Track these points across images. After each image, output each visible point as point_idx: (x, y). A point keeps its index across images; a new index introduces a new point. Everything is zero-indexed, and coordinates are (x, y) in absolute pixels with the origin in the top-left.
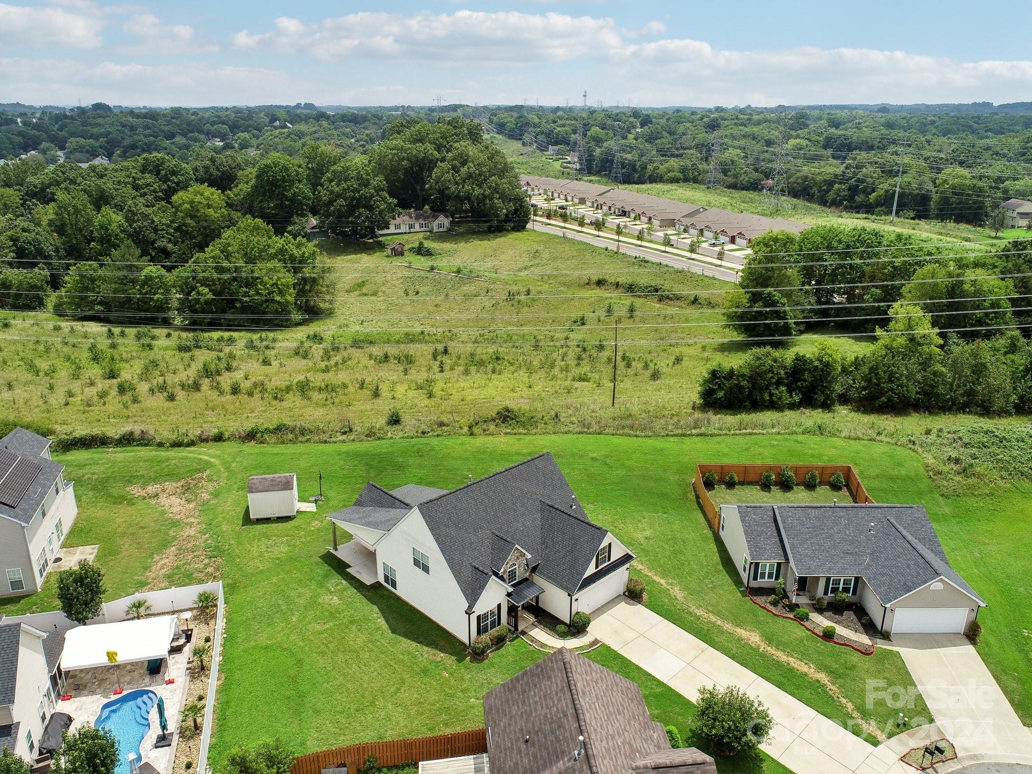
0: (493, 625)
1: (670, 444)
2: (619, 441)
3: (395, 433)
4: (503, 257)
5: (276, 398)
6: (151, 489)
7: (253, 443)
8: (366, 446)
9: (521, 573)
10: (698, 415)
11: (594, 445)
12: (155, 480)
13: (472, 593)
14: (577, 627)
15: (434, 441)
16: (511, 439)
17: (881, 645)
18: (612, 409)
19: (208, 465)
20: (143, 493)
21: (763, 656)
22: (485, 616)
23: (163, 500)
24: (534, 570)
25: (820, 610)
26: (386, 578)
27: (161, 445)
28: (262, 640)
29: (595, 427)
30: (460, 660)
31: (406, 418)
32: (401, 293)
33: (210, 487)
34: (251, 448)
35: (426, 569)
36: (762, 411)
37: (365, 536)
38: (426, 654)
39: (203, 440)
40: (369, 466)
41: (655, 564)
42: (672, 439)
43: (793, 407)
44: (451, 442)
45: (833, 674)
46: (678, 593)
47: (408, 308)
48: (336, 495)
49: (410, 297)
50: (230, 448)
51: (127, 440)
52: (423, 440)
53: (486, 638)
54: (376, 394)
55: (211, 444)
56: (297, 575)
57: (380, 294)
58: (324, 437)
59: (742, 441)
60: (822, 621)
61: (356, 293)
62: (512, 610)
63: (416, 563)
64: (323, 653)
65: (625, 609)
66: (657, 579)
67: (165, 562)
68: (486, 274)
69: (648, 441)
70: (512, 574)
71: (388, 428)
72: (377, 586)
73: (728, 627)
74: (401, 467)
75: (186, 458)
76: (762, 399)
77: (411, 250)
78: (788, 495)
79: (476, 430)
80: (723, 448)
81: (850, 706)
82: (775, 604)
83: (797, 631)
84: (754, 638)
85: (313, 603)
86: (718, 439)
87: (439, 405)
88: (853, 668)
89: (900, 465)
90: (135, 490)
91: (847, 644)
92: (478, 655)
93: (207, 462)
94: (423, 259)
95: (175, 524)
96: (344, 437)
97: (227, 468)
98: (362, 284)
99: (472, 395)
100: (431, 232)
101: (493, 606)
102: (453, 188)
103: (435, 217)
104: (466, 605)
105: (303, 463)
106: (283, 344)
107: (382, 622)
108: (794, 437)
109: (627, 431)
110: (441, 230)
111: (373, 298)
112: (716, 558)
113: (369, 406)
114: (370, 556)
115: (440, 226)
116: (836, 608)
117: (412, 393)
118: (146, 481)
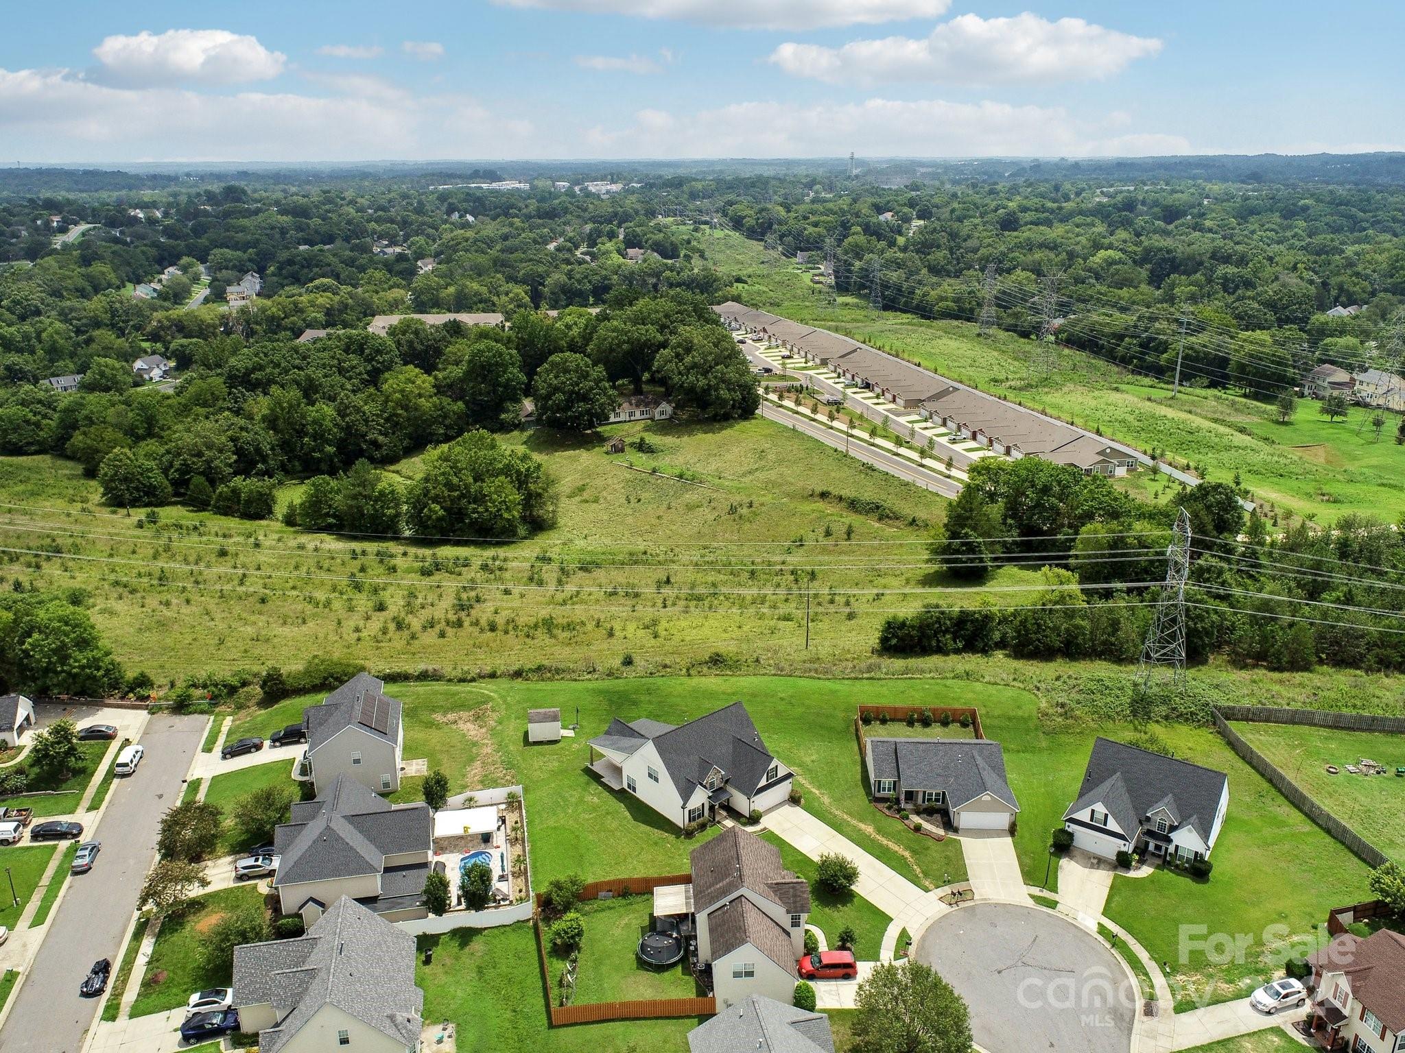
0: (699, 816)
1: (842, 687)
2: (803, 683)
3: (628, 672)
4: (728, 457)
5: (528, 636)
6: (451, 716)
7: (520, 680)
8: (608, 684)
9: (718, 784)
10: (875, 659)
11: (782, 686)
12: (452, 709)
13: (686, 794)
14: (754, 819)
15: (660, 681)
16: (719, 680)
17: (952, 835)
18: (804, 652)
19: (489, 699)
20: (445, 720)
21: (873, 841)
22: (694, 810)
23: (461, 725)
24: (727, 781)
25: (918, 813)
26: (629, 786)
27: (450, 680)
28: (551, 823)
29: (787, 670)
30: (678, 837)
31: (637, 659)
32: (623, 500)
33: (495, 716)
34: (519, 684)
35: (656, 780)
36: (930, 655)
37: (615, 757)
38: (657, 833)
39: (481, 676)
40: (611, 702)
41: (815, 780)
42: (846, 682)
43: (957, 651)
44: (673, 682)
45: (914, 852)
46: (826, 800)
47: (630, 520)
48: (589, 725)
49: (632, 505)
50: (504, 684)
51: (423, 676)
52: (651, 680)
53: (694, 824)
54: (611, 634)
55: (487, 680)
56: (566, 782)
57: (602, 500)
58: (574, 676)
59: (901, 685)
60: (916, 819)
61: (578, 499)
62: (712, 808)
63: (650, 775)
64: (591, 832)
65: (788, 810)
66: (814, 790)
67: (475, 771)
68: (710, 478)
69: (827, 683)
70: (712, 784)
71: (623, 668)
72: (623, 791)
73: (854, 822)
74: (635, 703)
75: (471, 692)
76: (930, 645)
77: (632, 445)
78: (927, 730)
79: (692, 672)
80: (884, 690)
81: (918, 870)
82: (889, 808)
83: (898, 825)
84: (869, 829)
85: (581, 800)
86: (883, 682)
87: (663, 646)
88: (928, 848)
89: (1019, 707)
90: (438, 717)
91: (928, 834)
92: (689, 834)
93: (490, 697)
94: (644, 457)
95: (475, 744)
96: (589, 676)
97: (505, 701)
98: (581, 489)
99: (691, 635)
100: (652, 419)
101: (699, 805)
102: (676, 379)
103: (657, 404)
104: (682, 803)
105: (561, 699)
106: (514, 564)
107: (627, 814)
108: (945, 681)
109: (813, 674)
110: (663, 417)
111: (595, 505)
112: (859, 777)
113: (605, 646)
114: (617, 771)
115: (662, 413)
116: (928, 812)
117: (641, 633)
118: (446, 711)
